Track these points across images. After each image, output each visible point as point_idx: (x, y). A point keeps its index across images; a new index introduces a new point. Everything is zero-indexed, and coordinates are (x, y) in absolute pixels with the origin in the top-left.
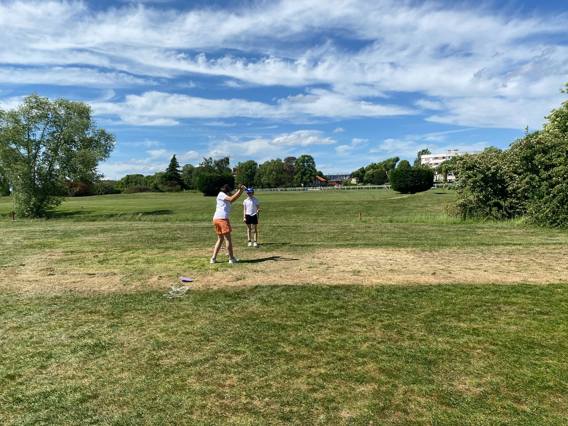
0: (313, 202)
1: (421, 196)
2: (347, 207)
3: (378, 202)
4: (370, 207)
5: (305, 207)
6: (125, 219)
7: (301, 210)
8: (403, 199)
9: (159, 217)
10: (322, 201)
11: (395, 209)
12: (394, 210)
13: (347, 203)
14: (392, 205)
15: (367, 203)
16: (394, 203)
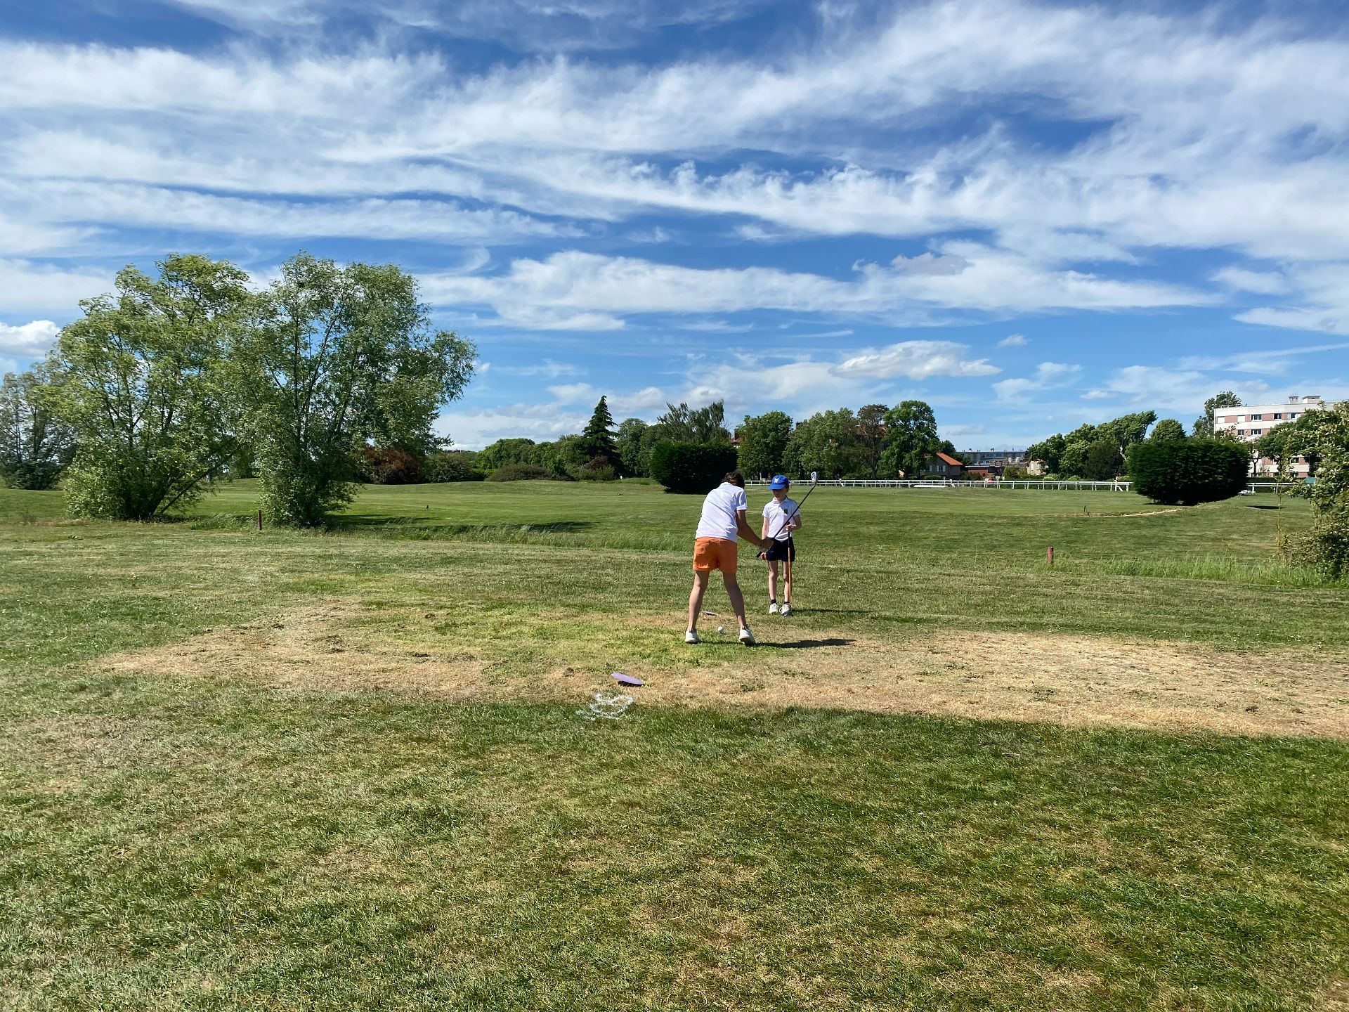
0: (929, 517)
1: (1213, 512)
2: (1016, 531)
3: (1098, 523)
4: (1078, 534)
5: (908, 528)
6: (491, 538)
7: (898, 534)
8: (1166, 519)
9: (565, 535)
10: (952, 515)
11: (1144, 543)
12: (1139, 544)
13: (1017, 522)
14: (1136, 532)
15: (1069, 523)
16: (1140, 526)
